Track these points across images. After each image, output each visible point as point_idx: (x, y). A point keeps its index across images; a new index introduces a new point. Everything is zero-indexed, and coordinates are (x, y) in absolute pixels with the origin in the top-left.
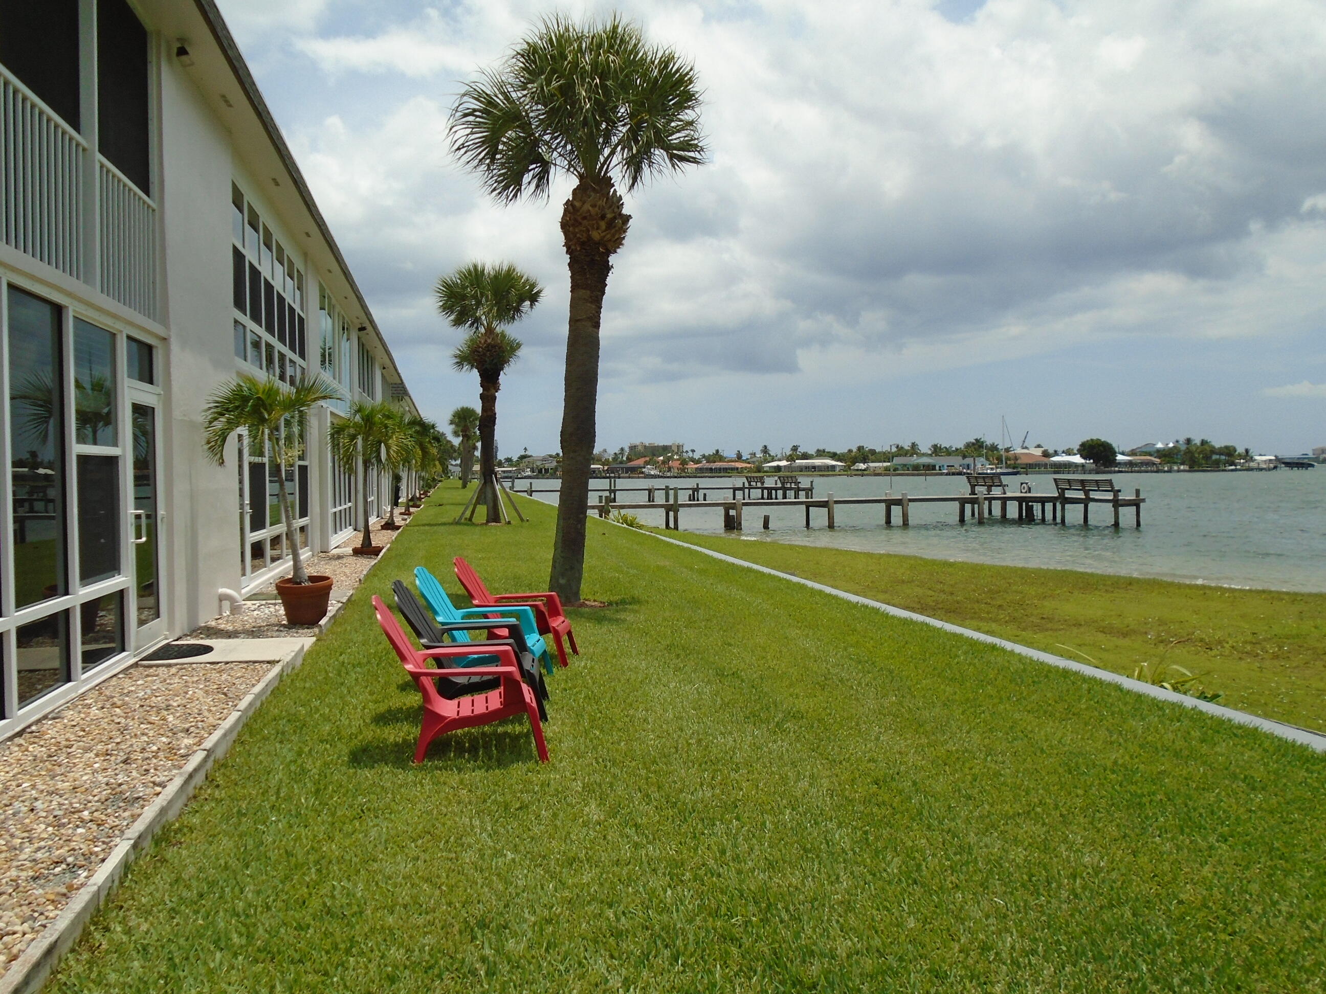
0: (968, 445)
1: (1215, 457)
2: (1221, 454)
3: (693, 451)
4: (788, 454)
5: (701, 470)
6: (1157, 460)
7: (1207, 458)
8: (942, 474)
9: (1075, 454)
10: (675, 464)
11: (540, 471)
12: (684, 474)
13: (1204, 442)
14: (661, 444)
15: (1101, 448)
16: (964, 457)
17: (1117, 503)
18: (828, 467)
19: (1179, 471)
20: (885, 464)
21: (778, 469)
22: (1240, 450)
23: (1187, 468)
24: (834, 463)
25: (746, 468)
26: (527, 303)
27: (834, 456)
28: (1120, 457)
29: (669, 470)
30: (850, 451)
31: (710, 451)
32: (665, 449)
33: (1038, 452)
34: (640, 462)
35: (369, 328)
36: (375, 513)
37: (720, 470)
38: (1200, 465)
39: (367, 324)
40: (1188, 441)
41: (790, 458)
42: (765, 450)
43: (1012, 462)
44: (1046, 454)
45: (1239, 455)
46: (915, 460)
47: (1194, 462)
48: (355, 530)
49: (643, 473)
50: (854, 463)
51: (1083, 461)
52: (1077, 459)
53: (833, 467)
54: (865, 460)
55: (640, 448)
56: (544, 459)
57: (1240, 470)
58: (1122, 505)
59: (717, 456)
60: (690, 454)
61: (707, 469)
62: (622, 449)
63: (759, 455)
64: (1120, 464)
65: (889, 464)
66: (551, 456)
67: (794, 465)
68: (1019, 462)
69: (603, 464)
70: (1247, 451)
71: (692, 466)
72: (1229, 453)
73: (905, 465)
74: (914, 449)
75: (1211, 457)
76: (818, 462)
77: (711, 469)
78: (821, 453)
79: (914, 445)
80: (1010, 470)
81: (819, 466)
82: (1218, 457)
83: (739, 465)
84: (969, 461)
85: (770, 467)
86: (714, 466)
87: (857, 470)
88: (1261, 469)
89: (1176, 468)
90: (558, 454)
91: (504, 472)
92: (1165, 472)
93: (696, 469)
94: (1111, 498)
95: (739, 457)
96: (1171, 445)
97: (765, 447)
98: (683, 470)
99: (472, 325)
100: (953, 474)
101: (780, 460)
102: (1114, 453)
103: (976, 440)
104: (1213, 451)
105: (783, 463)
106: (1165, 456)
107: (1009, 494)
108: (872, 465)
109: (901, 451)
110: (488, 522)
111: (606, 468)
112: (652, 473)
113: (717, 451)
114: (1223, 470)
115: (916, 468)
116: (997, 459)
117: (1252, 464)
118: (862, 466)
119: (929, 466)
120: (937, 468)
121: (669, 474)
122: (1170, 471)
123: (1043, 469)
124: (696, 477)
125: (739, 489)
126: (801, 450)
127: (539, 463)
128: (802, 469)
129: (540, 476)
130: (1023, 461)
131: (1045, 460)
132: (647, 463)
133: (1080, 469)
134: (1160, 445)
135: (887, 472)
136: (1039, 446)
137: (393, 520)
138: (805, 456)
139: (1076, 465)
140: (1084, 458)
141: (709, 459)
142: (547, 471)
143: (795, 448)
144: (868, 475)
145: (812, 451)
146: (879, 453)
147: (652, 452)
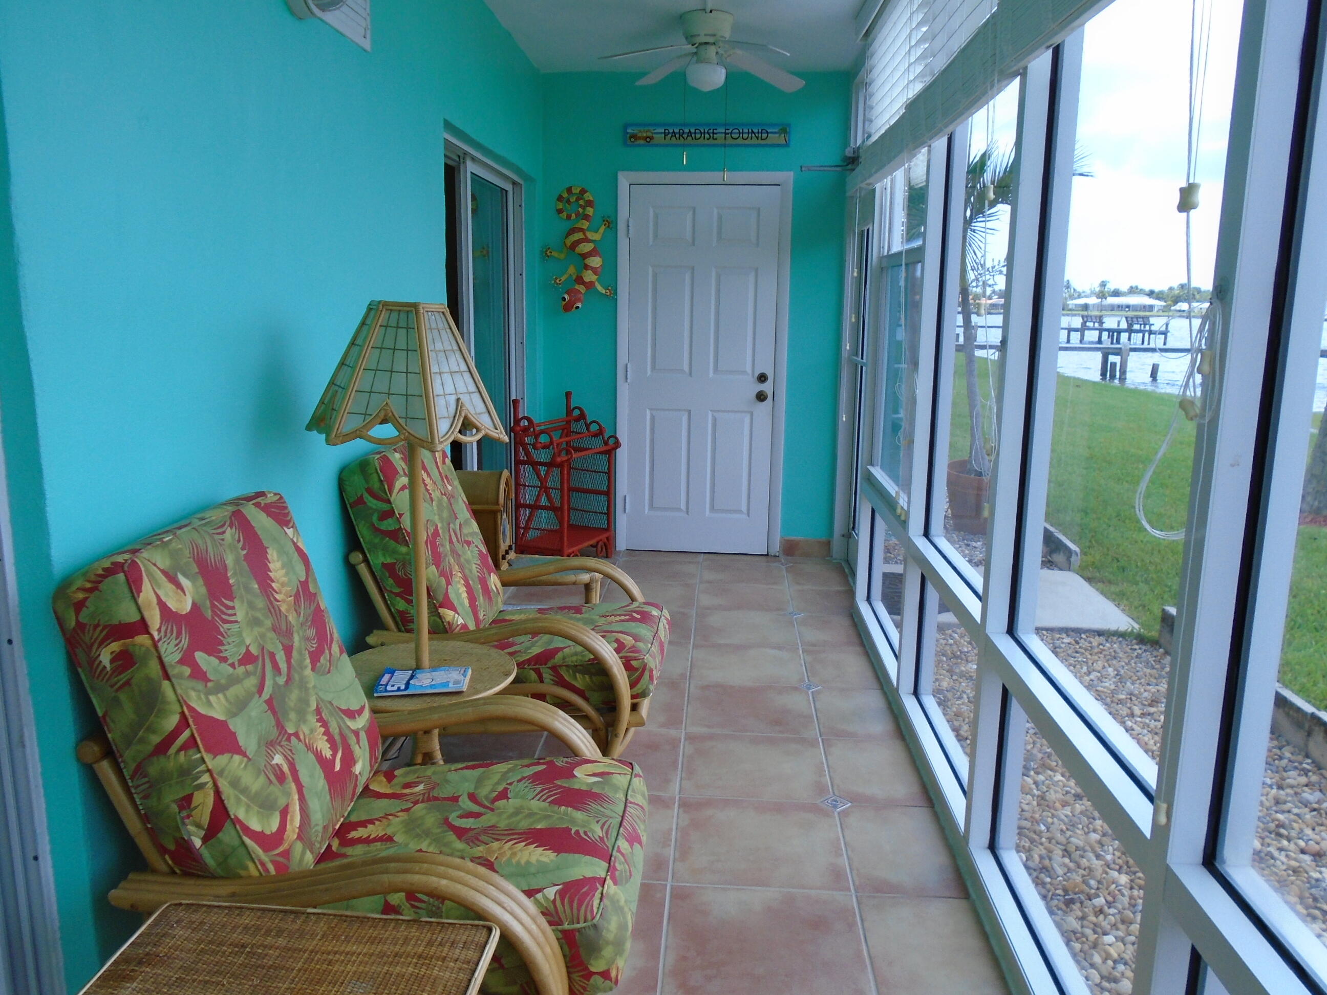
4: (1097, 290)
18: (1145, 307)
21: (1086, 307)
24: (1151, 302)
27: (1151, 294)
30: (1171, 289)
41: (1102, 295)
50: (1176, 303)
53: (1151, 306)
67: (1104, 303)
76: (1133, 300)
78: (1133, 291)
81: (1133, 306)
85: (1076, 305)
87: (1179, 310)
101: (1086, 297)
105: (1093, 301)
118: (1184, 306)
126: (1111, 287)
128: (1112, 308)
138: (1116, 293)
143: (1103, 284)
145: (1124, 288)
146: (1205, 291)
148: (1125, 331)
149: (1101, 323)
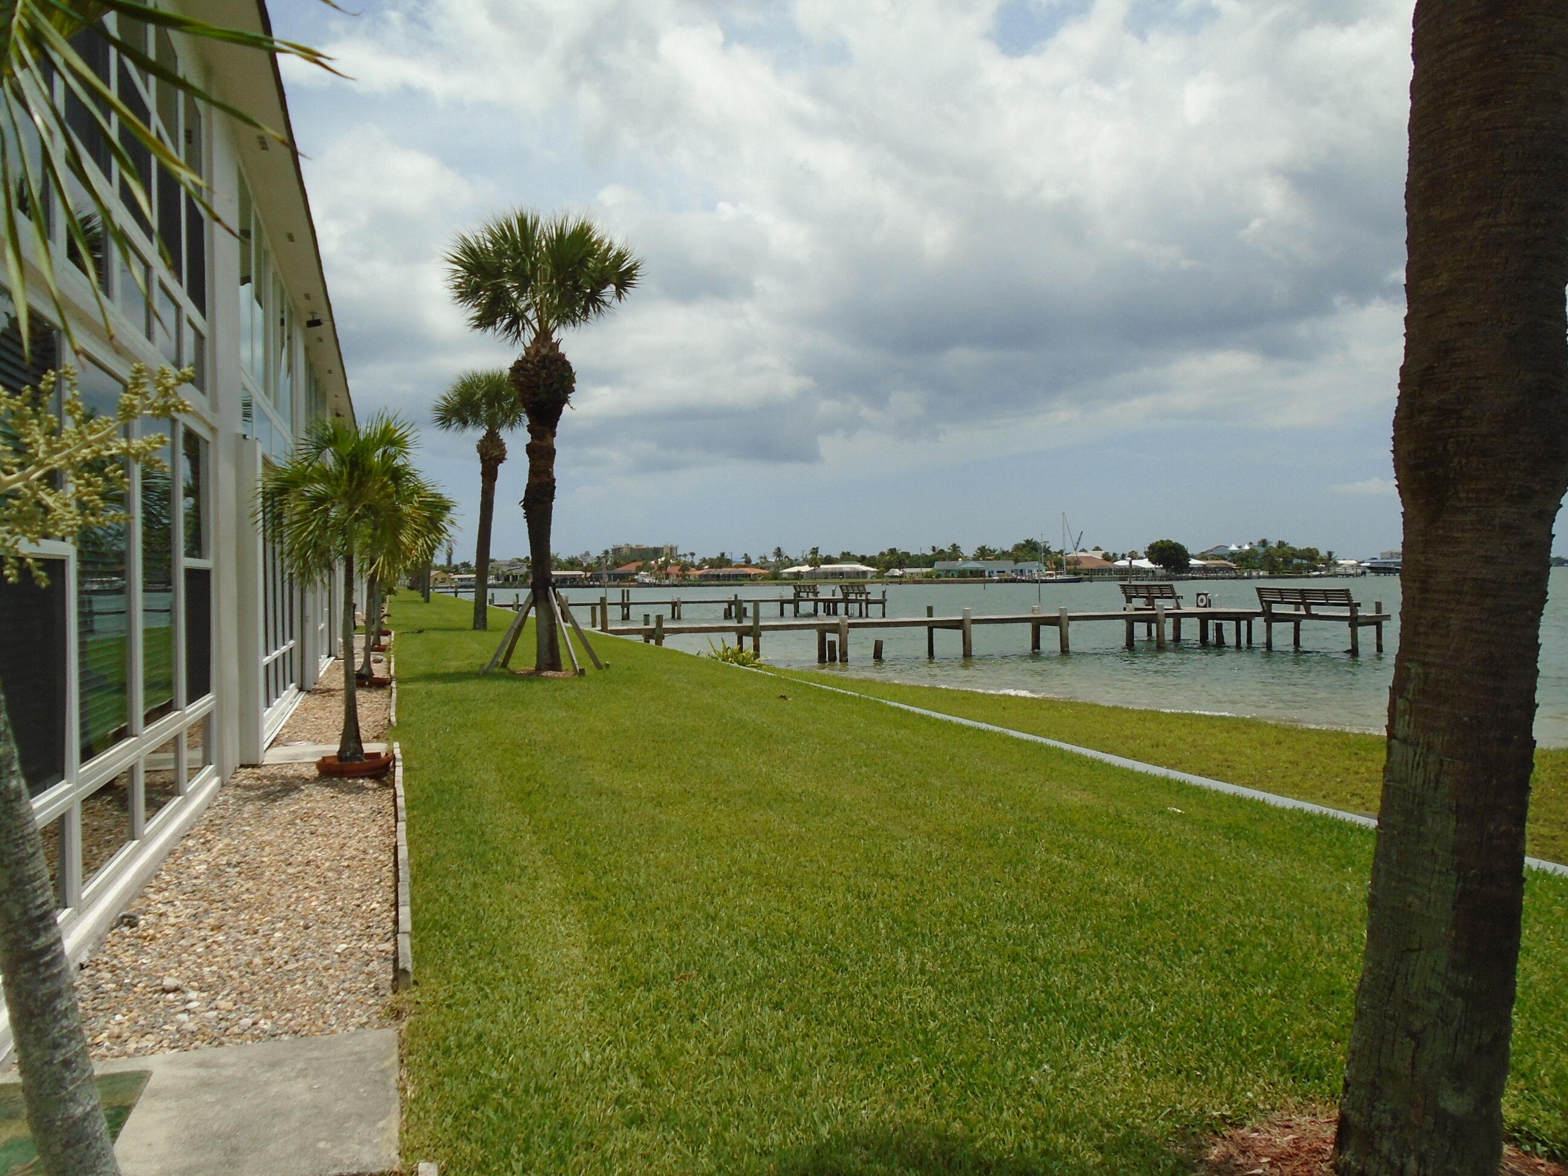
0: (1017, 548)
1: (1296, 561)
2: (1303, 558)
3: (693, 554)
4: (809, 557)
5: (706, 577)
6: (1234, 565)
7: (1287, 562)
8: (992, 581)
9: (1141, 558)
10: (673, 570)
11: (507, 579)
12: (685, 582)
13: (1281, 544)
14: (651, 546)
15: (1173, 551)
16: (1016, 561)
17: (1355, 622)
18: (858, 573)
19: (1259, 577)
20: (925, 570)
21: (798, 575)
22: (1323, 553)
23: (1266, 573)
24: (864, 568)
25: (760, 575)
26: (611, 288)
27: (863, 560)
28: (1193, 562)
29: (667, 576)
30: (882, 554)
31: (715, 555)
32: (657, 552)
33: (1098, 555)
34: (631, 567)
35: (327, 324)
36: (326, 649)
37: (728, 577)
38: (1279, 570)
39: (323, 316)
40: (1264, 543)
41: (812, 563)
42: (778, 553)
43: (1072, 567)
44: (1106, 557)
45: (1322, 559)
46: (960, 565)
47: (1274, 567)
48: (301, 689)
49: (634, 580)
50: (888, 569)
51: (1153, 566)
52: (1145, 564)
53: (865, 573)
54: (900, 566)
55: (625, 550)
56: (511, 564)
57: (1325, 576)
58: (1362, 625)
59: (723, 561)
60: (689, 559)
61: (713, 576)
62: (606, 552)
63: (772, 559)
64: (1192, 568)
65: (929, 570)
66: (519, 560)
67: (818, 571)
68: (1082, 566)
69: (585, 570)
70: (1330, 554)
71: (694, 573)
72: (1311, 555)
73: (949, 571)
74: (955, 553)
75: (1291, 562)
76: (846, 567)
77: (718, 576)
78: (846, 557)
79: (955, 547)
80: (1072, 577)
81: (847, 573)
82: (1299, 561)
83: (748, 570)
84: (1020, 565)
86: (722, 571)
87: (893, 577)
88: (1348, 575)
89: (1254, 574)
90: (527, 558)
91: (461, 580)
92: (1244, 578)
93: (700, 576)
94: (1348, 614)
95: (748, 562)
96: (1247, 547)
97: (779, 549)
98: (684, 577)
99: (509, 327)
100: (1006, 581)
101: (799, 565)
102: (1188, 557)
103: (1027, 541)
104: (1295, 554)
105: (806, 568)
106: (1242, 559)
107: (1185, 610)
108: (908, 570)
109: (940, 555)
110: (539, 669)
111: (589, 574)
112: (647, 581)
113: (723, 555)
114: (1306, 577)
115: (963, 574)
116: (1055, 563)
117: (1338, 570)
118: (898, 572)
119: (977, 571)
120: (987, 574)
121: (667, 582)
122: (1249, 577)
123: (1106, 575)
124: (699, 585)
125: (789, 602)
126: (823, 553)
127: (505, 569)
128: (827, 575)
129: (507, 584)
130: (1085, 565)
131: (1108, 564)
132: (639, 569)
133: (1151, 574)
134: (1233, 548)
135: (928, 579)
136: (1097, 549)
137: (370, 670)
138: (829, 560)
139: (1146, 571)
140: (1153, 563)
141: (712, 564)
142: (515, 578)
143: (815, 551)
144: (906, 583)
145: (836, 555)
146: (914, 556)
147: (644, 556)
148: (840, 601)
149: (816, 593)
